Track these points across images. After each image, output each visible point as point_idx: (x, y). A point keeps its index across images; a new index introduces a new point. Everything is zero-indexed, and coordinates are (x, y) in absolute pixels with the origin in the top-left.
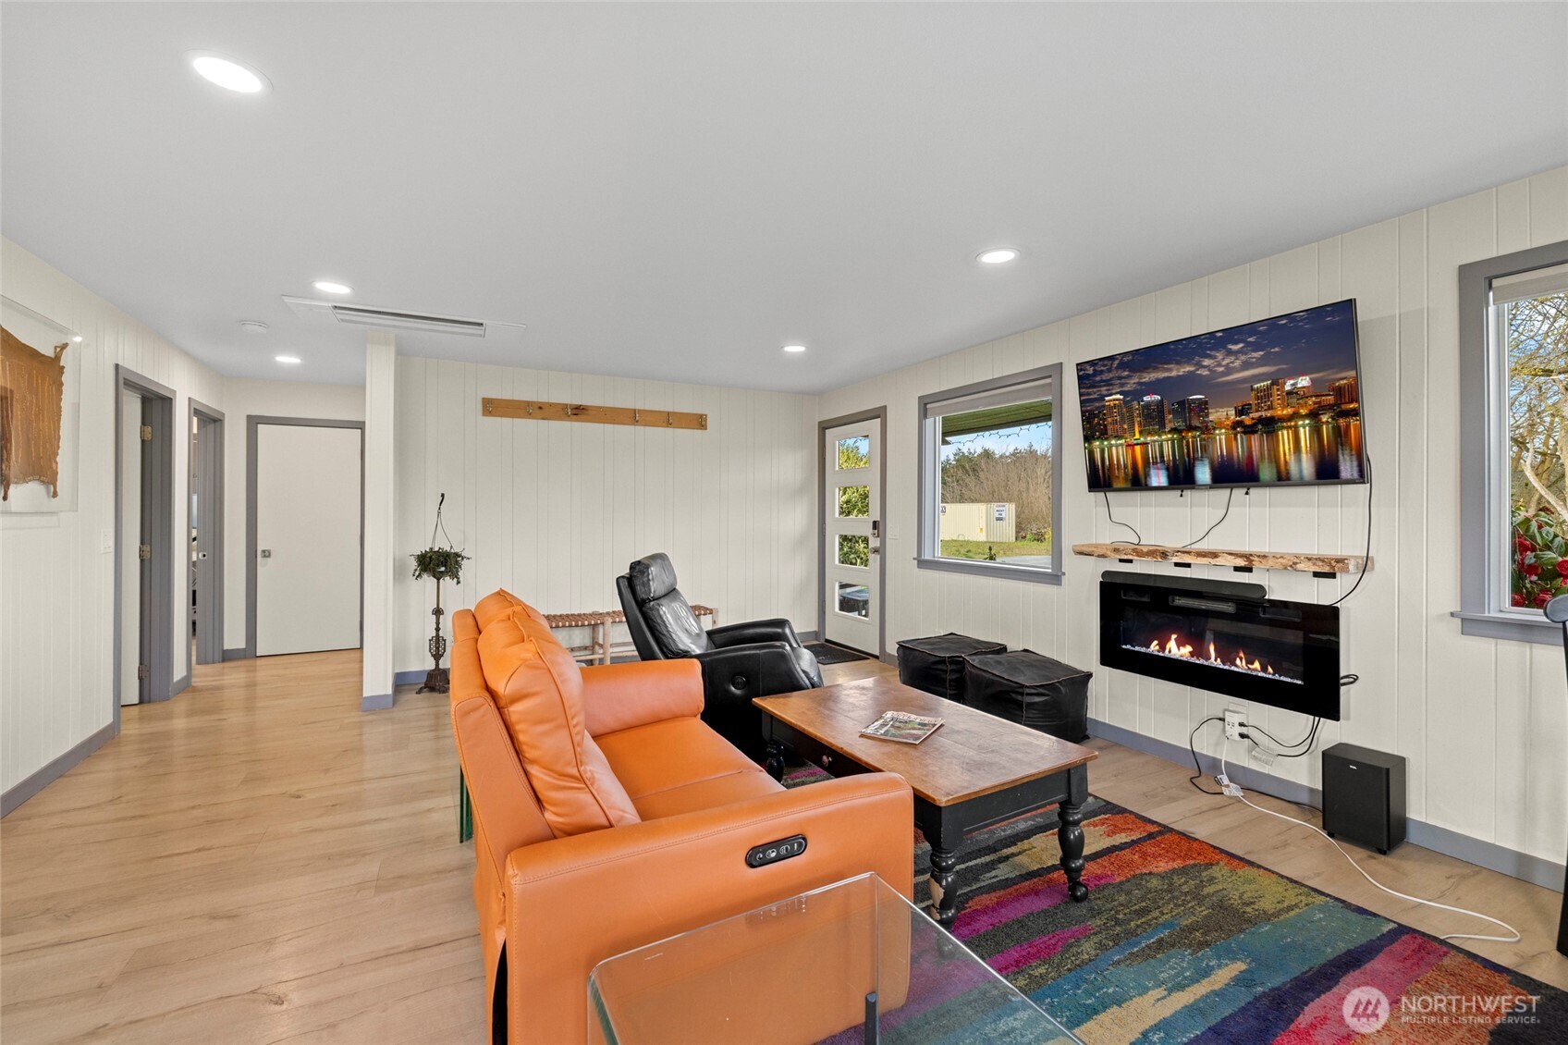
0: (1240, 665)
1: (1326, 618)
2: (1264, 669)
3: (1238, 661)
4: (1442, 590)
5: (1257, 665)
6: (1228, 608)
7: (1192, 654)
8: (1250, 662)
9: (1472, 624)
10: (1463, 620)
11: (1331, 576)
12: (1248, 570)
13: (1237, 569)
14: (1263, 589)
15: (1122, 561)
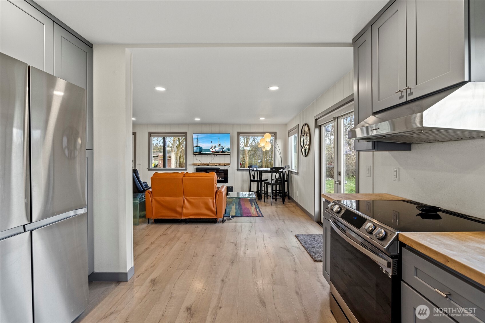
1: (227, 170)
2: (220, 179)
4: (236, 167)
6: (216, 171)
9: (238, 170)
11: (226, 166)
12: (217, 166)
13: (215, 166)
14: (219, 168)
15: (198, 166)
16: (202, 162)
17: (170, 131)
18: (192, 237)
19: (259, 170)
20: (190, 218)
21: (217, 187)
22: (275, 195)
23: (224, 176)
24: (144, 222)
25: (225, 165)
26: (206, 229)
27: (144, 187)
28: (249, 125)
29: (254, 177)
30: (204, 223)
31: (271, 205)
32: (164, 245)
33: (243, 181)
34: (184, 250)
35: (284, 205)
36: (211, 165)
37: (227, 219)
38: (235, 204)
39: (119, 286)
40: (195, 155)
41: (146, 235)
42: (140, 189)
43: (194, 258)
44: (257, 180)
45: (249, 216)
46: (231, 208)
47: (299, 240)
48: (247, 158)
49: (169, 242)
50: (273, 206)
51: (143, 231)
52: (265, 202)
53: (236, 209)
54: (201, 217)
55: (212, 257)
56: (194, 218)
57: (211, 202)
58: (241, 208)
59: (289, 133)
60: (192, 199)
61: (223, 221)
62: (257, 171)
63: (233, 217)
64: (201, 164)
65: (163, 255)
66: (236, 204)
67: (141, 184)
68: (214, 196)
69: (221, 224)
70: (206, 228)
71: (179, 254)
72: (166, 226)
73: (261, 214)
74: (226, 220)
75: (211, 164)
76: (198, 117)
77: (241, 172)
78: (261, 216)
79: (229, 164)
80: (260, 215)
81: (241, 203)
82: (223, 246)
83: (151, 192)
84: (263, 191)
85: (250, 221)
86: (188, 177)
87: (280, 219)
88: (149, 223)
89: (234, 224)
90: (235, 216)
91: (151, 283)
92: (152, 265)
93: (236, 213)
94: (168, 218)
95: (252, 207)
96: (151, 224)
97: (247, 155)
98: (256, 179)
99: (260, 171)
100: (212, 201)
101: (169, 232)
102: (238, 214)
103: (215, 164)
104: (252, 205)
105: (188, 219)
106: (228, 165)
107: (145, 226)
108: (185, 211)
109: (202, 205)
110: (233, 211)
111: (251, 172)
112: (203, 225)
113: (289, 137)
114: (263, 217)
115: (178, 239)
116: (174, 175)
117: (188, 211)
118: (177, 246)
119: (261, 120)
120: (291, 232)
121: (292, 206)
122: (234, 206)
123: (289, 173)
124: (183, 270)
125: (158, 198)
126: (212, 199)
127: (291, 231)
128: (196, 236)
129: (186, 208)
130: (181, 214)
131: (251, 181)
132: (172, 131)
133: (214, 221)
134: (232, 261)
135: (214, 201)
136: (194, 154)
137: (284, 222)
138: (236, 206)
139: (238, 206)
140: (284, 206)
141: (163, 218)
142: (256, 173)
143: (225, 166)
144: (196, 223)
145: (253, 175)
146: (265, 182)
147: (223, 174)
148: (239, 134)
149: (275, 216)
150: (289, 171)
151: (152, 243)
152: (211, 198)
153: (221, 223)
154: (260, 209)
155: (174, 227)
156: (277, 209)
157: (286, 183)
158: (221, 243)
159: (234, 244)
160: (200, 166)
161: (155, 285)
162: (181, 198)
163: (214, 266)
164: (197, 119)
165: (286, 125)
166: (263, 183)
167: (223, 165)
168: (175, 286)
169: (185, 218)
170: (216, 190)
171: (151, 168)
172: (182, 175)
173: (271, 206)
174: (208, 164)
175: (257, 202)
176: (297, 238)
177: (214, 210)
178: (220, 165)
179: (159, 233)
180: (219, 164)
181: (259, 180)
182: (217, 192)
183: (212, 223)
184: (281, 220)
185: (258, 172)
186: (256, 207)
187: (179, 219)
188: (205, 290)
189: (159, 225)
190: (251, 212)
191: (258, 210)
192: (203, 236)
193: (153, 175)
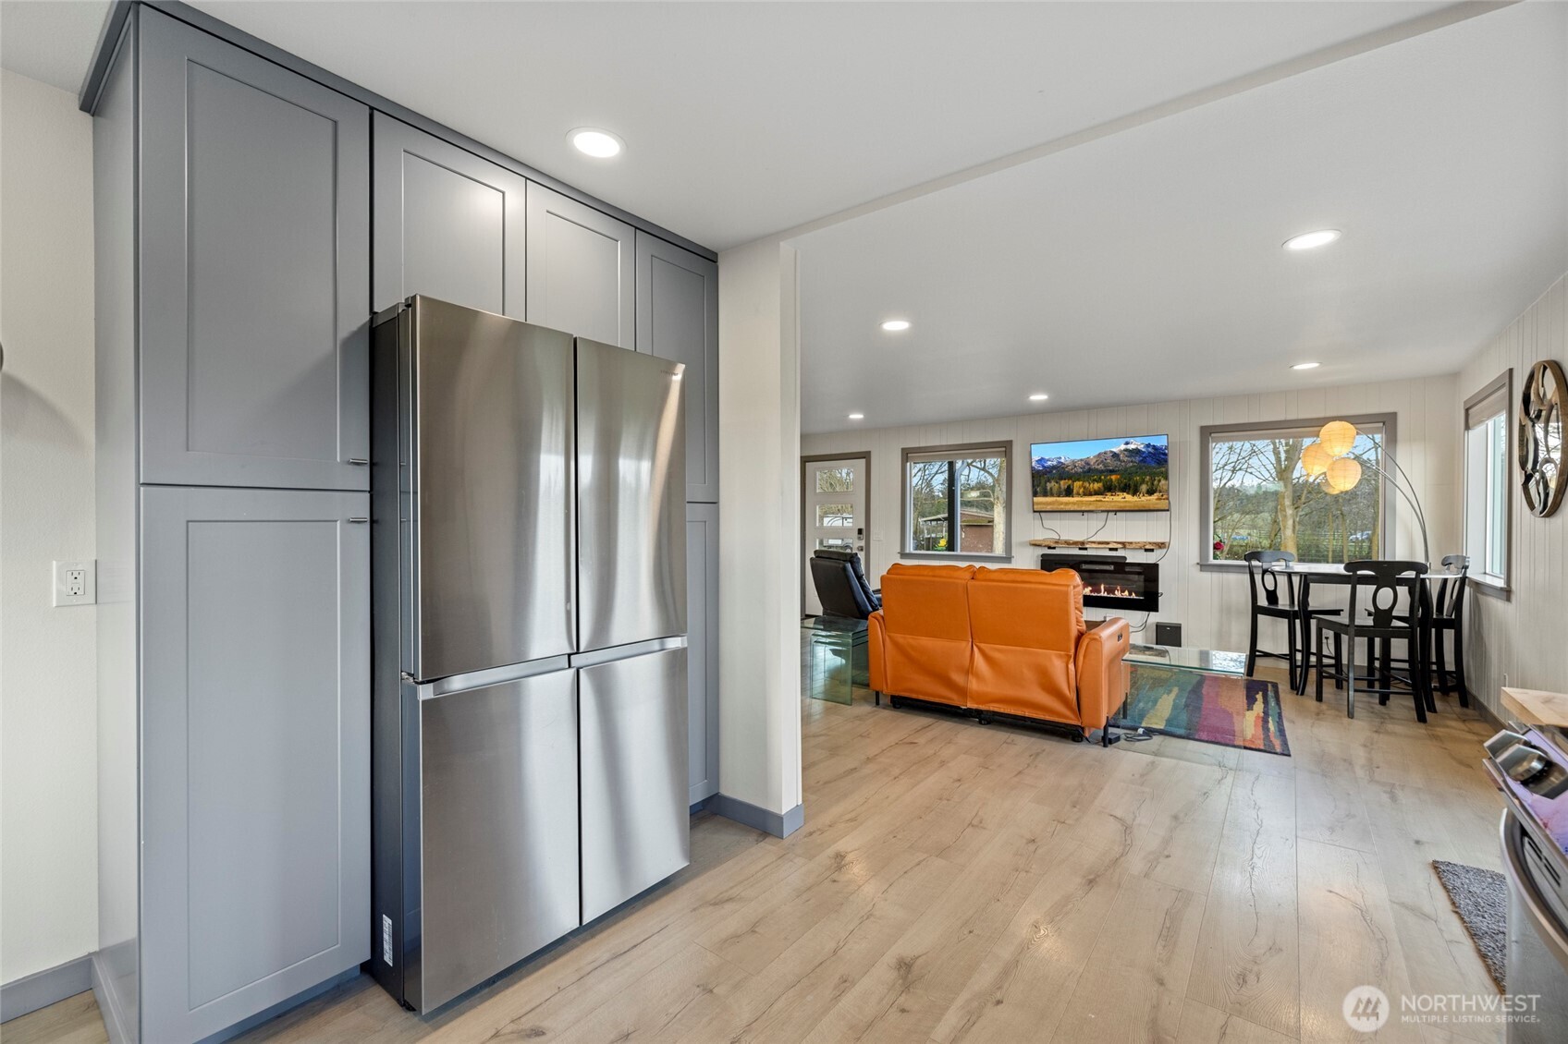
0: (1118, 594)
1: (1154, 567)
2: (1130, 594)
3: (1116, 592)
4: (1193, 555)
5: (1126, 593)
6: (1112, 568)
7: (1091, 591)
8: (1123, 591)
9: (1204, 566)
10: (1201, 566)
11: (1152, 550)
12: (1116, 549)
13: (1111, 549)
14: (1125, 558)
15: (1050, 548)
16: (1064, 537)
17: (960, 442)
18: (983, 767)
19: (1296, 570)
20: (992, 709)
21: (1083, 619)
22: (1380, 679)
23: (1145, 587)
24: (865, 700)
25: (1147, 547)
26: (1038, 754)
27: (877, 602)
28: (1251, 397)
29: (1272, 596)
30: (1038, 735)
31: (1351, 715)
32: (896, 771)
33: (1226, 611)
34: (948, 800)
35: (1422, 725)
36: (1094, 545)
37: (1123, 736)
38: (1176, 690)
39: (762, 844)
40: (1040, 512)
41: (861, 736)
42: (863, 608)
43: (970, 830)
44: (1288, 608)
45: (1223, 741)
46: (1155, 702)
47: (1445, 887)
48: (1290, 522)
49: (914, 767)
50: (1360, 723)
51: (858, 722)
52: (1319, 698)
53: (1175, 707)
54: (1028, 713)
55: (1027, 843)
56: (1002, 711)
57: (1058, 667)
58: (1199, 709)
59: (1467, 411)
60: (999, 651)
61: (1107, 741)
62: (1290, 575)
63: (1150, 732)
64: (1056, 543)
65: (887, 798)
66: (1181, 690)
67: (866, 593)
68: (1067, 650)
69: (1097, 746)
70: (1039, 751)
71: (927, 808)
72: (920, 721)
73: (1285, 743)
74: (1118, 739)
75: (1094, 542)
76: (1037, 390)
77: (1216, 576)
78: (1278, 750)
79: (1162, 544)
80: (1275, 746)
81: (1204, 691)
82: (1077, 820)
83: (882, 617)
84: (1314, 654)
85: (1221, 759)
86: (983, 583)
87: (1372, 780)
88: (878, 703)
89: (1149, 758)
90: (1161, 732)
91: (833, 861)
92: (853, 814)
93: (1169, 721)
94: (926, 698)
95: (1250, 708)
96: (884, 708)
97: (1290, 512)
98: (1283, 603)
99: (1300, 574)
100: (1063, 665)
101: (921, 740)
102: (1178, 726)
103: (1108, 543)
104: (1251, 701)
105: (987, 711)
106: (1160, 548)
107: (866, 709)
108: (974, 685)
109: (1029, 675)
110: (1162, 710)
111: (1258, 578)
112: (1033, 739)
113: (1467, 427)
114: (1289, 755)
115: (943, 763)
116: (944, 573)
117: (984, 686)
118: (934, 781)
119: (1303, 371)
120: (1412, 844)
121: (1470, 737)
122: (1173, 695)
123: (1467, 589)
124: (925, 856)
125: (900, 638)
126: (1065, 660)
127: (1417, 842)
128: (999, 766)
129: (978, 676)
130: (963, 692)
131: (1256, 610)
132: (968, 442)
133: (1073, 734)
134: (1092, 877)
135: (1071, 666)
136: (1036, 508)
137: (1393, 798)
138: (1178, 696)
139: (1188, 698)
140: (1424, 731)
141: (914, 696)
142: (1282, 581)
143: (1146, 550)
144: (1011, 730)
145: (1271, 588)
146: (1319, 620)
147: (1139, 581)
148: (1208, 433)
149: (1350, 764)
150: (1463, 580)
151: (869, 760)
152: (1060, 656)
153: (1096, 744)
154: (1286, 724)
155: (944, 727)
156: (1375, 736)
157: (1449, 635)
158: (1075, 810)
159: (1123, 825)
160: (1054, 548)
161: (840, 869)
162: (964, 644)
163: (1023, 874)
164: (1039, 398)
165: (1454, 377)
166: (1313, 623)
167: (1141, 548)
168: (889, 890)
169: (974, 706)
170: (1079, 631)
171: (907, 551)
172: (968, 575)
173: (1346, 720)
174: (1083, 543)
175: (1282, 695)
176: (1440, 878)
177: (1072, 696)
178: (1127, 547)
179: (893, 738)
180: (1123, 543)
181: (1296, 608)
182: (1080, 635)
183: (1063, 740)
184: (1377, 782)
185: (1296, 580)
186: (1266, 713)
187: (959, 708)
188: (970, 932)
189: (903, 714)
190: (1236, 728)
191: (1272, 726)
192: (1020, 772)
193: (889, 572)
